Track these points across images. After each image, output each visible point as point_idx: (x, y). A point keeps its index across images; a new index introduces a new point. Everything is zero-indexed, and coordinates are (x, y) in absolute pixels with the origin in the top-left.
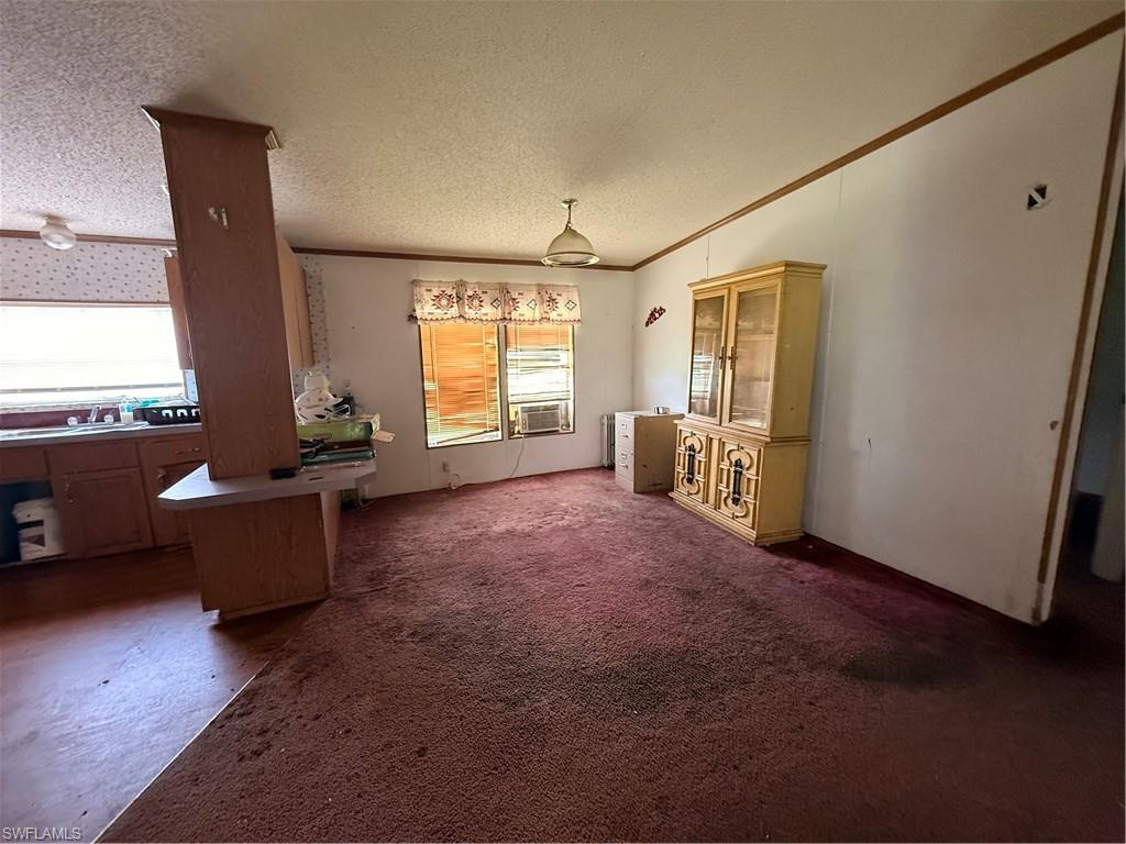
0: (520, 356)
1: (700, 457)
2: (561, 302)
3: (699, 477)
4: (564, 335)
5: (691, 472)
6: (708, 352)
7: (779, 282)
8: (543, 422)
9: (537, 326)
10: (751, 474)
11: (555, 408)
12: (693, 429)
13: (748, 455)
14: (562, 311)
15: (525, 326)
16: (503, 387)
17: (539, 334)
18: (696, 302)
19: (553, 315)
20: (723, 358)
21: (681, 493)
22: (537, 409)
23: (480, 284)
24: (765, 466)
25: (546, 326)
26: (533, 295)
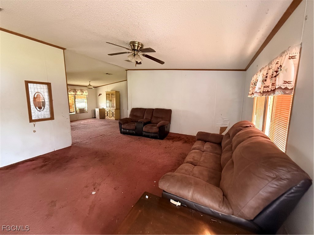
0: (78, 100)
1: (108, 112)
2: (85, 92)
3: (109, 115)
4: (85, 97)
5: (108, 115)
6: (108, 100)
7: (115, 93)
8: (82, 111)
9: (81, 96)
10: (114, 113)
11: (84, 109)
12: (107, 109)
13: (114, 111)
14: (85, 93)
15: (79, 96)
16: (75, 105)
17: (81, 97)
18: (106, 94)
19: (83, 94)
20: (110, 101)
21: (107, 117)
22: (81, 109)
23: (71, 89)
24: (116, 112)
25: (82, 96)
26: (80, 91)
